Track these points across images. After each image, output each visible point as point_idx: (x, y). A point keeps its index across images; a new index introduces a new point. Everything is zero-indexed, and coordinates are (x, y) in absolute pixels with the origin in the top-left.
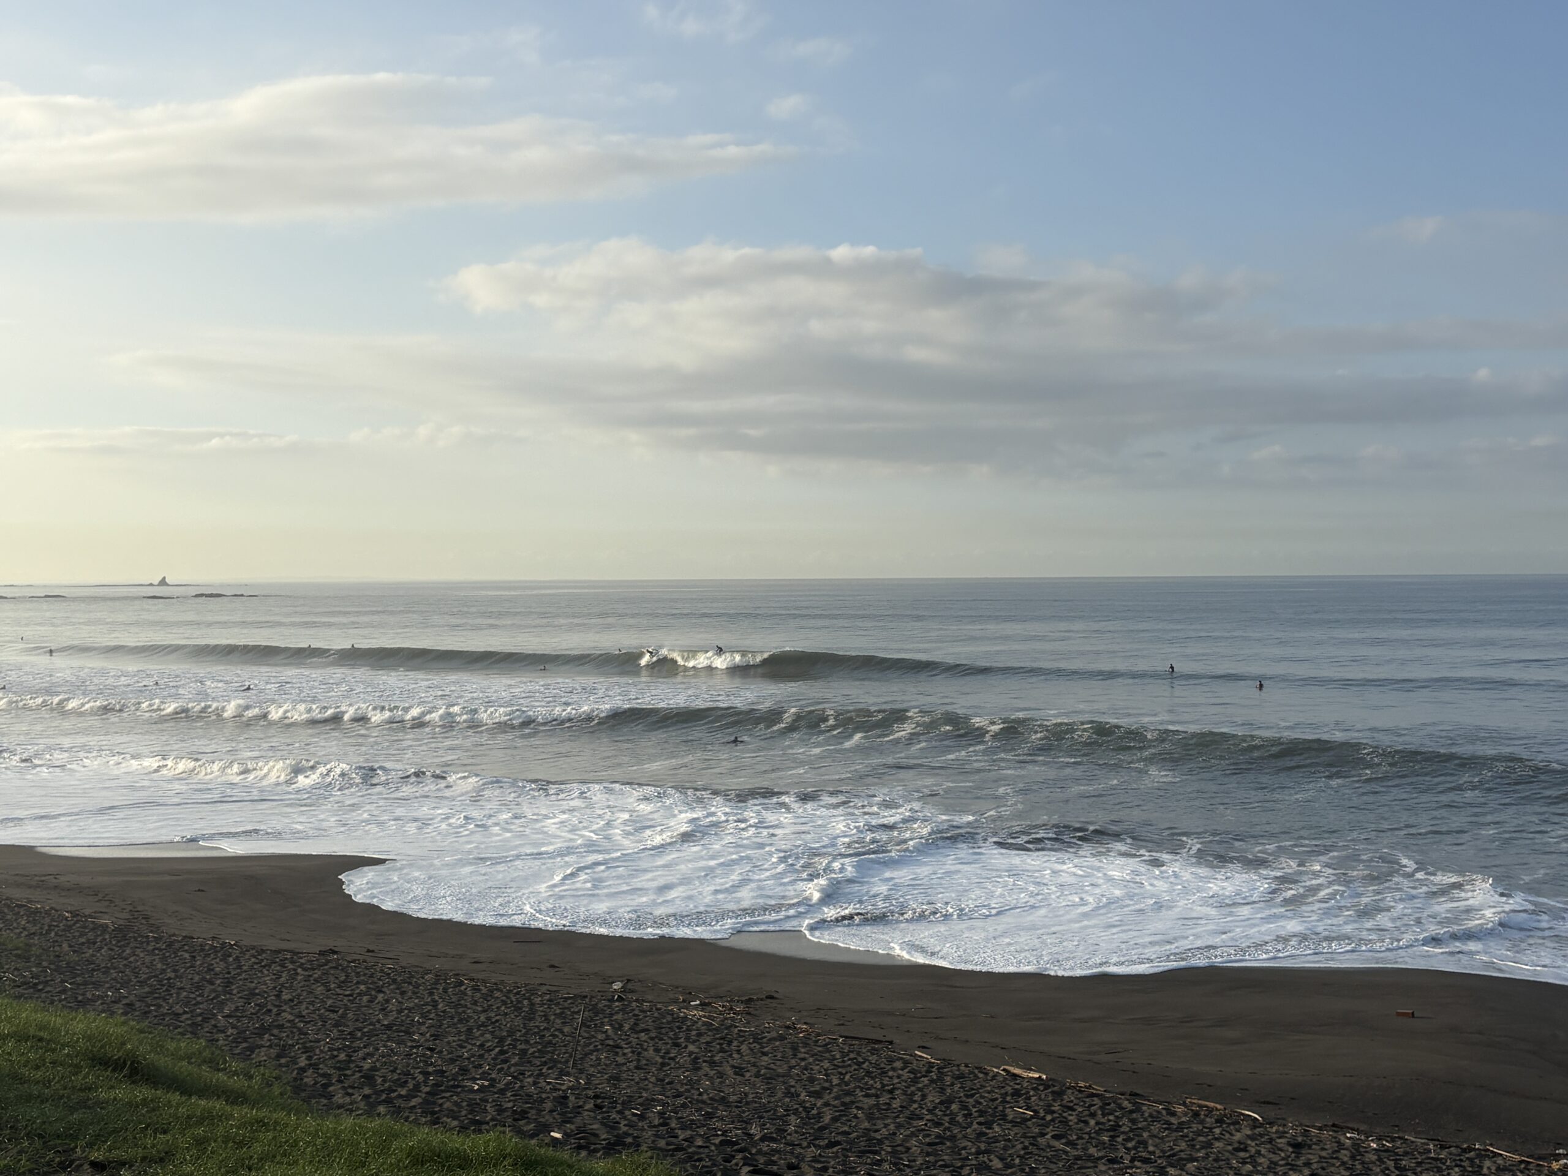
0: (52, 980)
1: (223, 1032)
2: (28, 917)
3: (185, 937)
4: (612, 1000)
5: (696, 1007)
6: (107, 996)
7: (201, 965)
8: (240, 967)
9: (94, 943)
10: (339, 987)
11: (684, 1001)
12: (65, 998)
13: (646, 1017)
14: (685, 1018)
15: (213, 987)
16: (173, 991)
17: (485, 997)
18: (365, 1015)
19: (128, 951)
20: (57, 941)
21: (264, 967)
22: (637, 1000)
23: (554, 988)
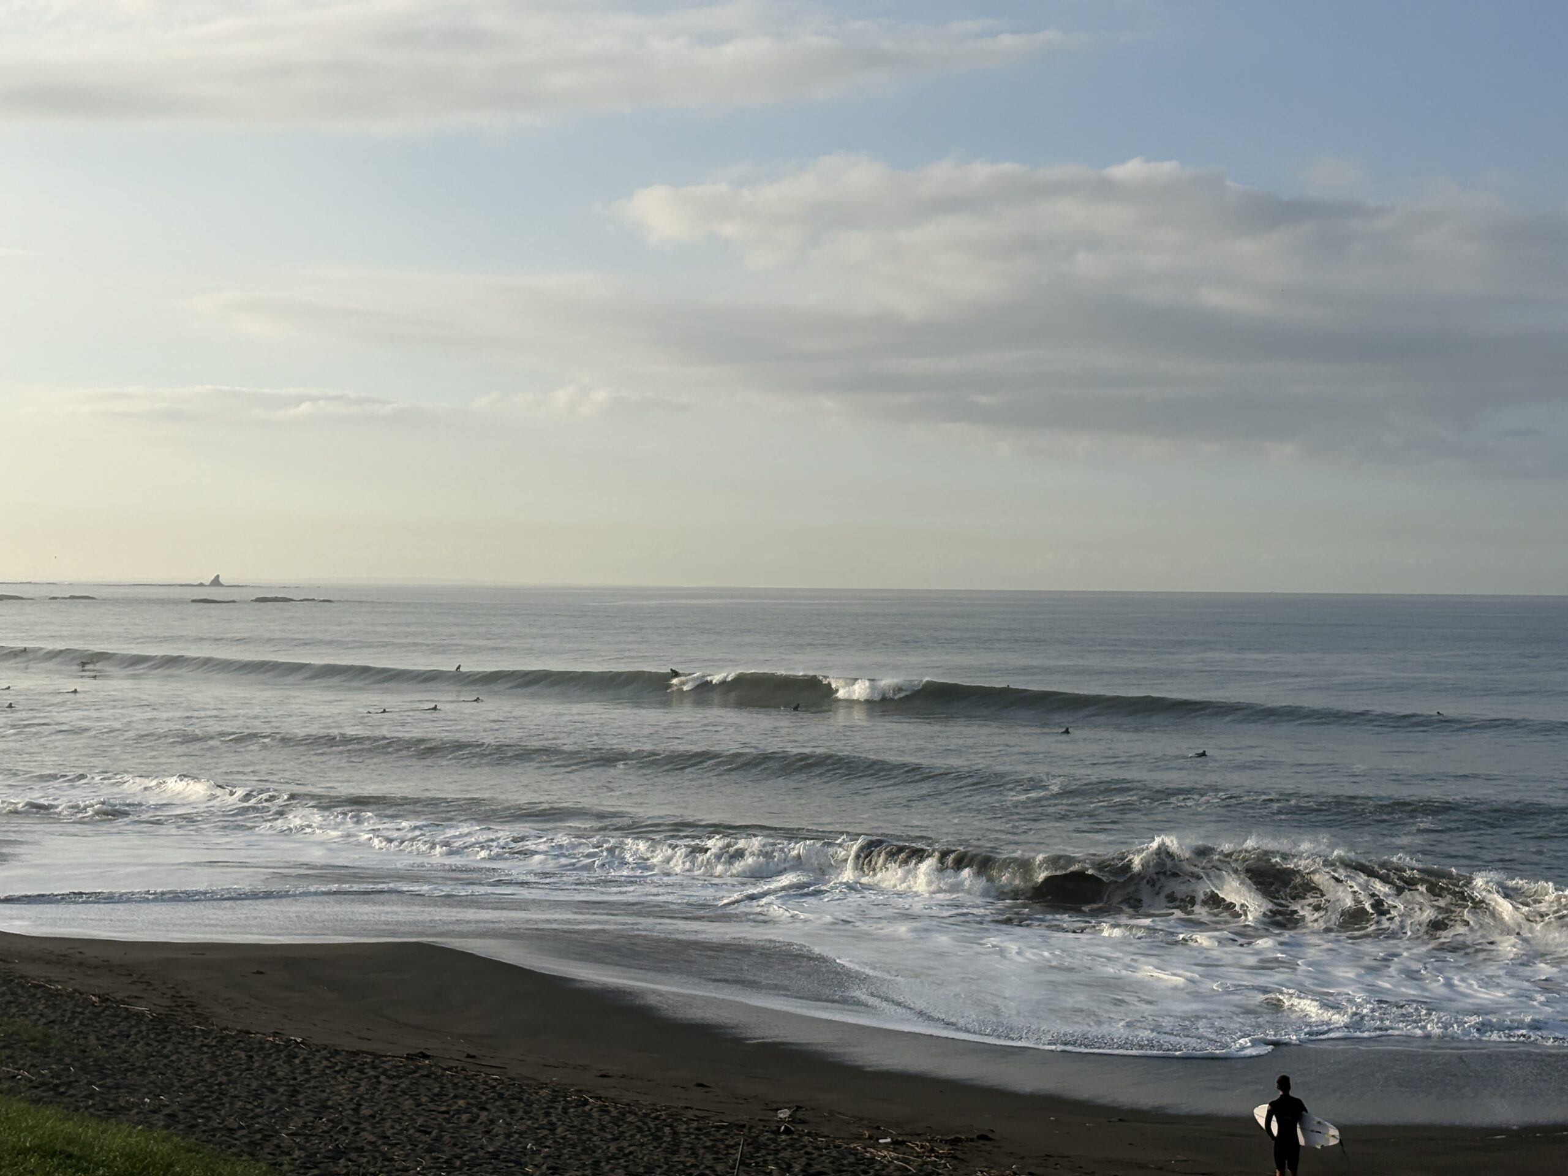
0: (76, 1081)
1: (288, 1154)
2: (47, 1000)
3: (240, 1031)
4: (777, 1132)
5: (886, 1146)
6: (144, 1104)
7: (259, 1068)
8: (308, 1071)
9: (128, 1036)
10: (432, 1101)
11: (870, 1137)
12: (93, 1105)
13: (821, 1156)
14: (872, 1160)
15: (275, 1096)
16: (225, 1100)
17: (616, 1122)
18: (465, 1138)
19: (170, 1047)
20: (82, 1032)
21: (338, 1072)
22: (809, 1134)
23: (703, 1114)
